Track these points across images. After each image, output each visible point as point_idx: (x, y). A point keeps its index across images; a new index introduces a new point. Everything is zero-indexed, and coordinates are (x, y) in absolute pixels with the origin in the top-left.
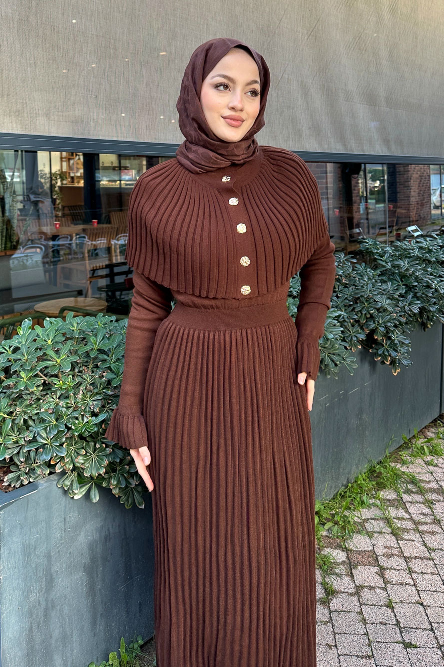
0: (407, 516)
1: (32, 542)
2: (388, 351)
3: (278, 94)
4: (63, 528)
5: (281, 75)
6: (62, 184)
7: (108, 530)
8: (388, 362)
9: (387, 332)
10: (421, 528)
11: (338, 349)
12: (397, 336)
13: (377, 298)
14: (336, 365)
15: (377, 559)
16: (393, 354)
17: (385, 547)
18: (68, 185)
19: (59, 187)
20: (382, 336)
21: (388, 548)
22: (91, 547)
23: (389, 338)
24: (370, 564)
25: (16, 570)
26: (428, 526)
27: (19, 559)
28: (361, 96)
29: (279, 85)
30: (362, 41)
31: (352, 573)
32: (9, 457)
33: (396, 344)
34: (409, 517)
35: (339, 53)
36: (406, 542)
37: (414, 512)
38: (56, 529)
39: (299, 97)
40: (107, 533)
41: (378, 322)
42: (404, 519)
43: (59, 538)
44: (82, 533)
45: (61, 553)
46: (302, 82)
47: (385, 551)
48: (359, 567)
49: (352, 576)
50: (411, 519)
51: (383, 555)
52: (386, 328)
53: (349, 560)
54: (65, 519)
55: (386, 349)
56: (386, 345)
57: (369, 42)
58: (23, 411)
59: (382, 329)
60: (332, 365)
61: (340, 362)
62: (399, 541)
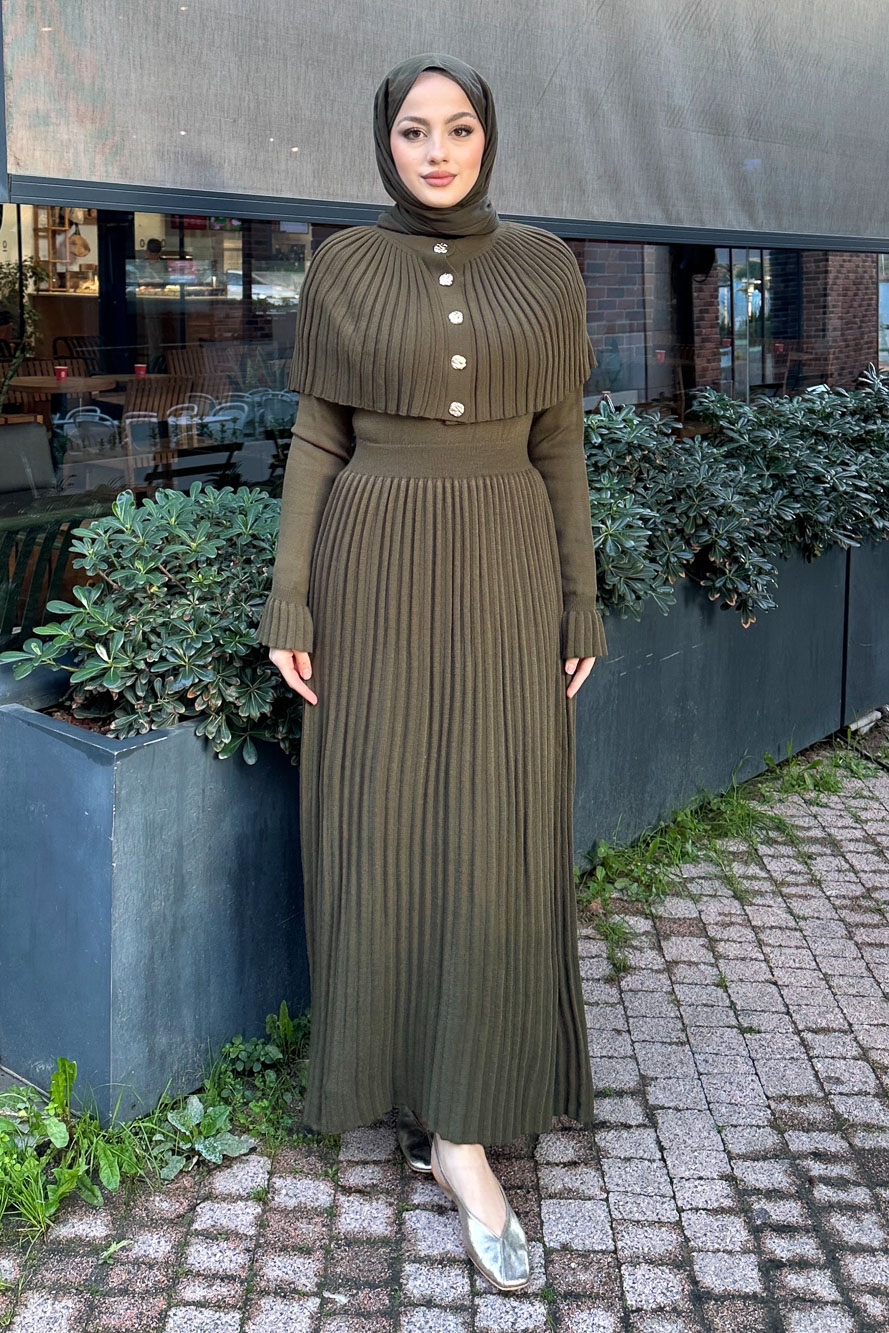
0: (764, 874)
1: (158, 819)
2: (733, 582)
3: (542, 114)
4: (200, 805)
5: (549, 78)
6: (38, 290)
7: (265, 822)
8: (732, 601)
9: (733, 550)
10: (785, 890)
11: (642, 570)
12: (751, 559)
13: (717, 490)
14: (638, 598)
15: (705, 928)
16: (743, 587)
17: (720, 914)
18: (51, 293)
19: (29, 295)
20: (724, 557)
21: (725, 915)
22: (240, 843)
23: (736, 560)
24: (692, 934)
25: (135, 858)
26: (799, 888)
27: (139, 841)
28: (700, 117)
29: (545, 97)
30: (703, 11)
31: (660, 946)
32: (118, 691)
33: (749, 569)
34: (766, 876)
35: (658, 37)
36: (757, 907)
37: (776, 869)
38: (190, 803)
39: (581, 119)
40: (263, 826)
41: (717, 531)
42: (758, 878)
43: (195, 819)
44: (228, 819)
45: (197, 844)
46: (587, 90)
47: (719, 918)
48: (673, 939)
49: (660, 949)
50: (771, 878)
51: (716, 924)
52: (731, 541)
53: (656, 929)
54: (203, 790)
55: (730, 579)
56: (730, 571)
57: (715, 13)
58: (141, 620)
59: (724, 544)
60: (630, 597)
61: (646, 593)
62: (746, 907)
